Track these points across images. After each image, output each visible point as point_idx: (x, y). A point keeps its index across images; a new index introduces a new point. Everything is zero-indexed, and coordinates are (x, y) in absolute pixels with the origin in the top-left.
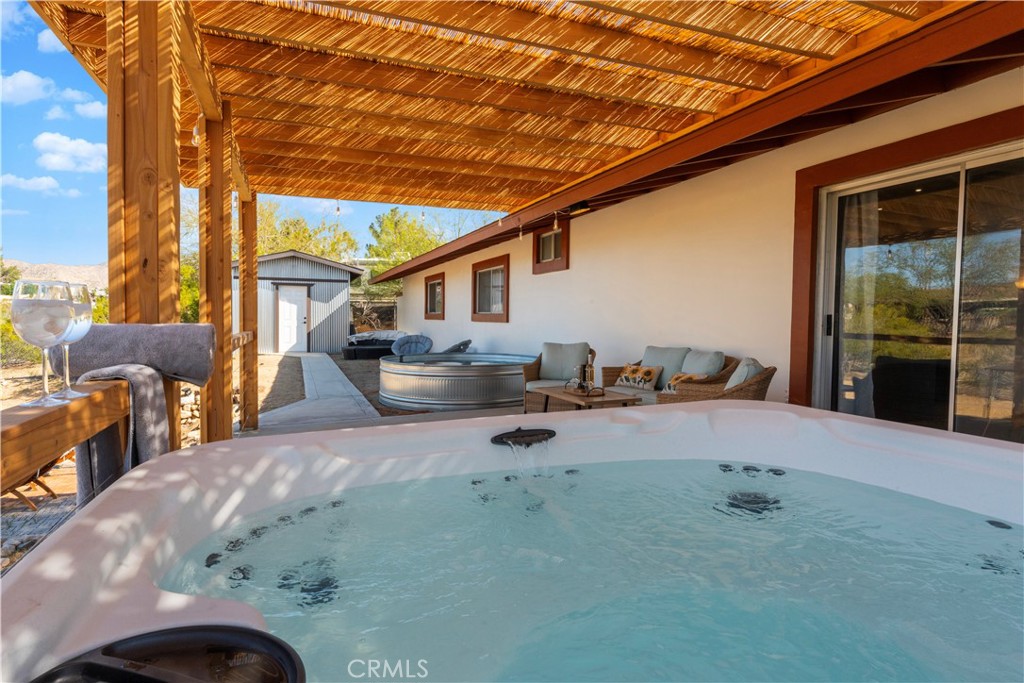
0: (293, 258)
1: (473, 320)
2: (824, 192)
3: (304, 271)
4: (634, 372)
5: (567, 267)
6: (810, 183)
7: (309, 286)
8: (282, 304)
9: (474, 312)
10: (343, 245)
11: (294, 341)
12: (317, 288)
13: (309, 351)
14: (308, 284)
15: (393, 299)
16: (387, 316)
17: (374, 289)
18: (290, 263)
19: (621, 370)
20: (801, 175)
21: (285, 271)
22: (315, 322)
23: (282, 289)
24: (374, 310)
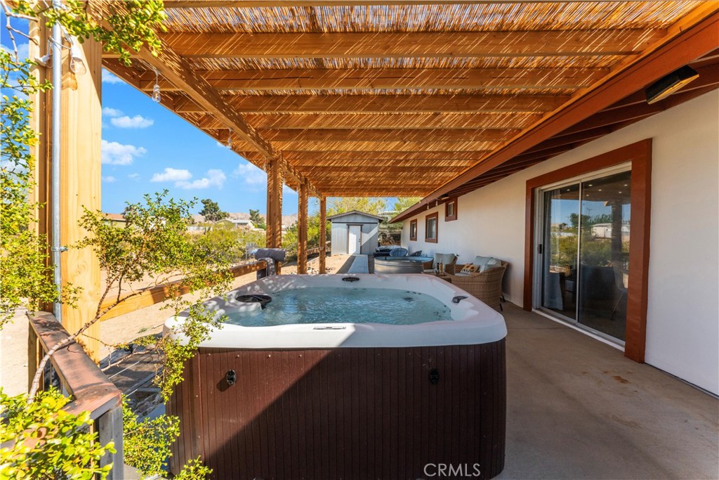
0: (355, 214)
1: (426, 241)
2: (537, 190)
3: (359, 219)
4: (468, 267)
5: (456, 219)
6: (532, 185)
7: (361, 226)
8: (351, 235)
9: (426, 238)
10: (378, 207)
11: (355, 250)
12: (365, 226)
13: (361, 253)
14: (361, 225)
15: (400, 230)
16: (397, 238)
17: (392, 225)
18: (354, 216)
19: (463, 266)
20: (529, 183)
21: (352, 219)
22: (364, 241)
23: (350, 227)
24: (392, 235)
